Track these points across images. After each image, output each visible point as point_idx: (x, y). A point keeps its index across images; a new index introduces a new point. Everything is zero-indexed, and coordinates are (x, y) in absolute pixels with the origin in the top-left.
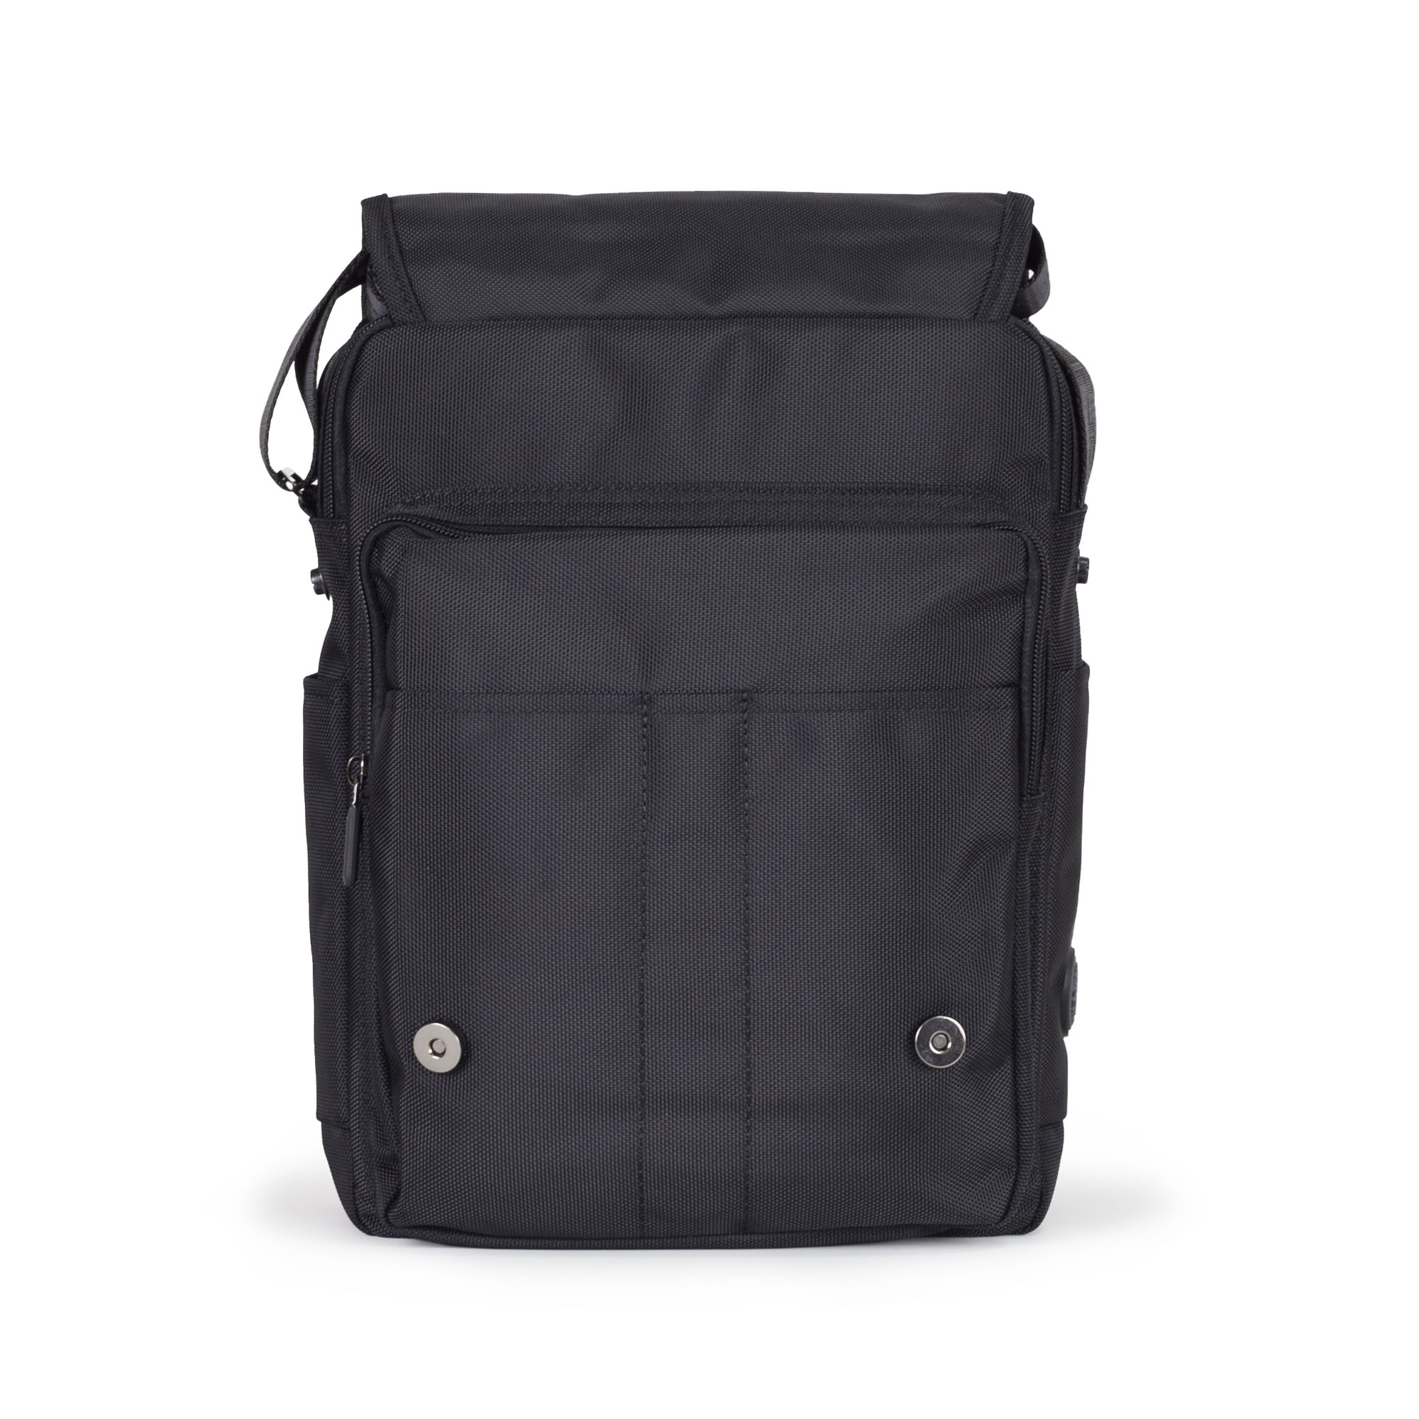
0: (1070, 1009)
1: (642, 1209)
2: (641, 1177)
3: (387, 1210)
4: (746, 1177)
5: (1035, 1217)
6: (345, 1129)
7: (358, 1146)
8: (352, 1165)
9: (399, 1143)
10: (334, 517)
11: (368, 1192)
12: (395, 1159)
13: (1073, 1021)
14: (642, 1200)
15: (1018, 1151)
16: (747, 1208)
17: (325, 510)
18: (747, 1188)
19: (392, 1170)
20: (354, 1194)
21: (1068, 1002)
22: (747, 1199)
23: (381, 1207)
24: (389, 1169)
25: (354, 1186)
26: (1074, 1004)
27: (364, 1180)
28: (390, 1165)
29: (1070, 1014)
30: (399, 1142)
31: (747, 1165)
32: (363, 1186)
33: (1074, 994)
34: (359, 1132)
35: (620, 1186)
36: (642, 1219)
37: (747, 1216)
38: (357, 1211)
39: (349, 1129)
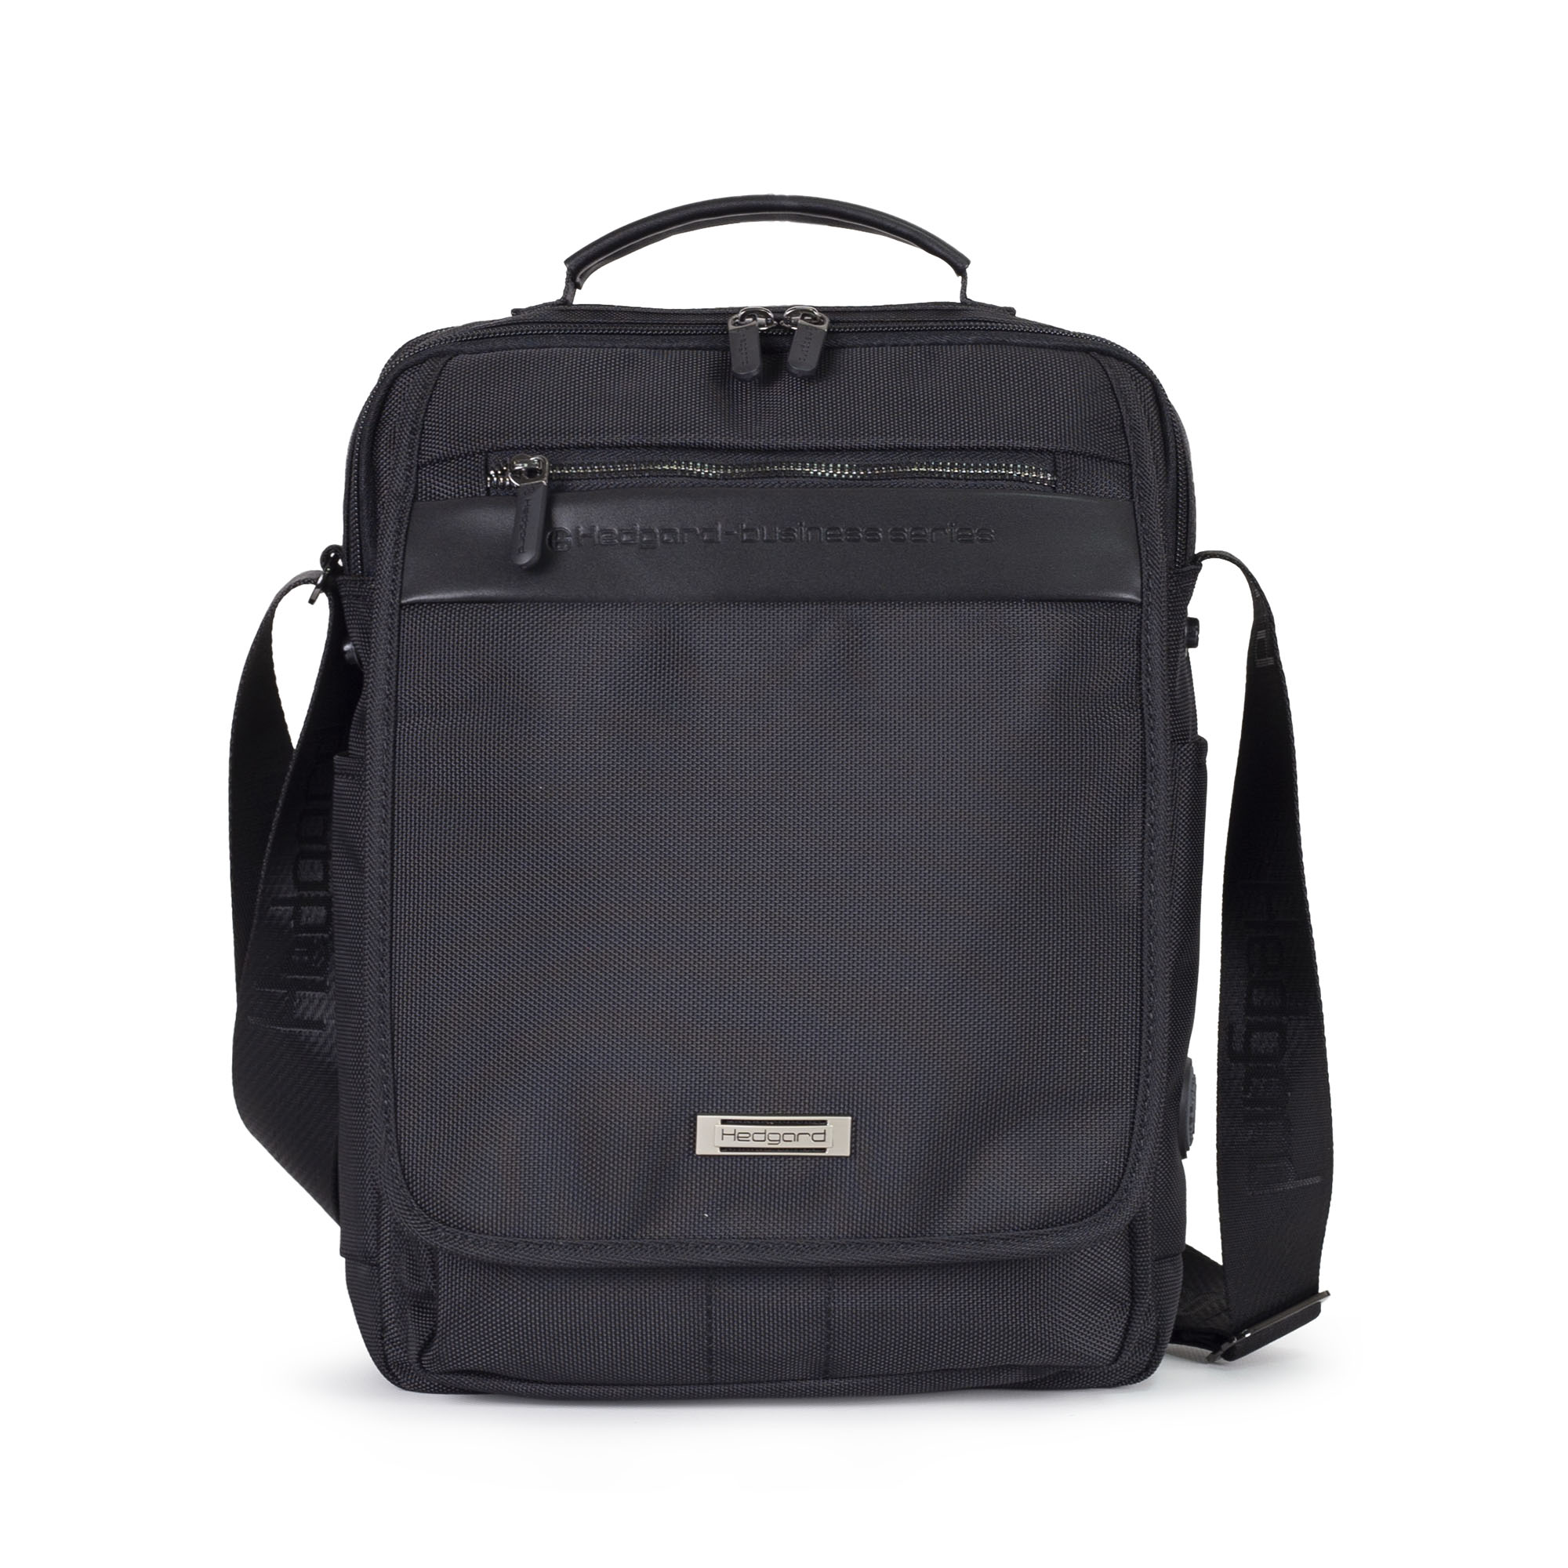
0: (1188, 1126)
1: (710, 1350)
2: (709, 1313)
3: (421, 1354)
4: (828, 1312)
5: (1150, 1362)
6: (373, 1265)
7: (388, 1284)
8: (380, 1306)
9: (435, 1278)
10: (362, 575)
11: (399, 1336)
12: (431, 1296)
13: (1192, 1139)
14: (710, 1339)
15: (1132, 1283)
16: (828, 1347)
17: (353, 566)
18: (828, 1323)
19: (427, 1309)
20: (382, 1338)
21: (1185, 1117)
22: (828, 1337)
23: (414, 1351)
24: (423, 1308)
25: (383, 1330)
26: (1192, 1120)
27: (394, 1323)
28: (424, 1302)
29: (1189, 1132)
30: (435, 1276)
31: (829, 1298)
32: (393, 1329)
33: (1193, 1109)
34: (389, 1268)
35: (685, 1324)
36: (710, 1361)
37: (828, 1357)
38: (385, 1358)
39: (377, 1265)
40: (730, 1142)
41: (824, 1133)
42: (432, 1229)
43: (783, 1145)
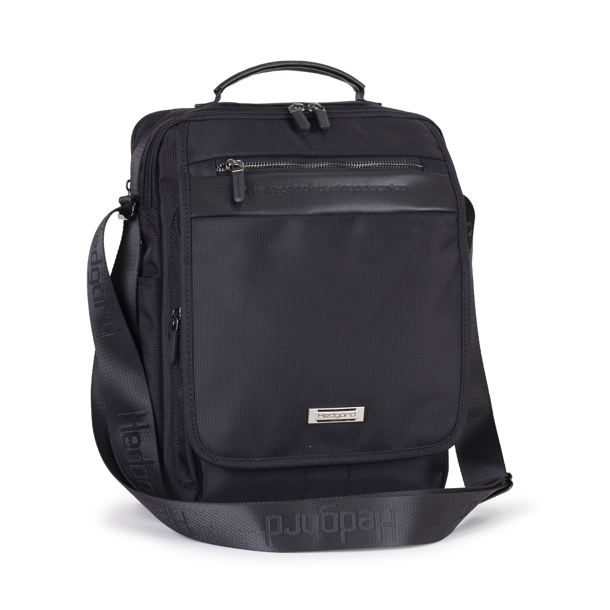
10: (152, 207)
17: (146, 204)
40: (322, 418)
41: (355, 413)
42: (211, 457)
43: (341, 418)
